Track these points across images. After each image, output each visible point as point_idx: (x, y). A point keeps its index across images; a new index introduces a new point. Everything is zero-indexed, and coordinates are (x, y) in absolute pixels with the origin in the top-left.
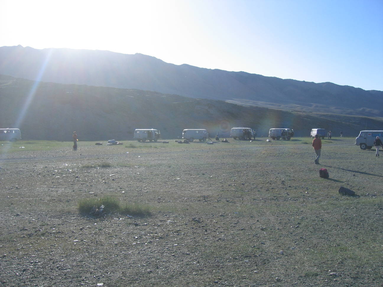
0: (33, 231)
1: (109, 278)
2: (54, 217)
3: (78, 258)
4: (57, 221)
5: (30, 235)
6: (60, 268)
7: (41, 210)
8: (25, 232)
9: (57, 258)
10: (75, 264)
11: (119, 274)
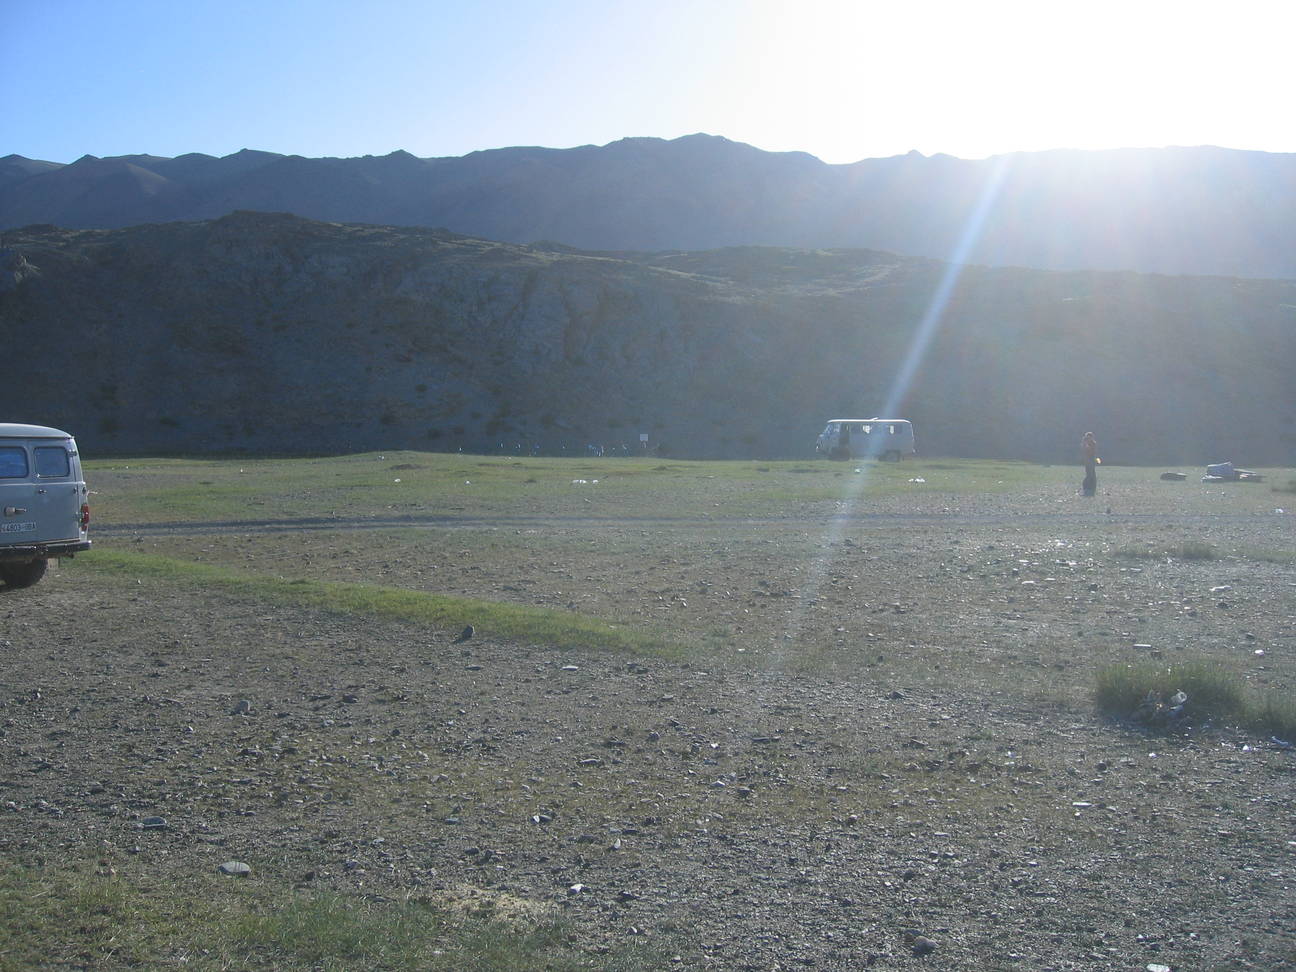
0: (941, 754)
1: (1191, 954)
2: (1011, 715)
3: (1088, 865)
4: (1019, 730)
5: (932, 767)
6: (1026, 890)
7: (970, 689)
8: (918, 754)
9: (1015, 852)
10: (1072, 881)
11: (1228, 947)
